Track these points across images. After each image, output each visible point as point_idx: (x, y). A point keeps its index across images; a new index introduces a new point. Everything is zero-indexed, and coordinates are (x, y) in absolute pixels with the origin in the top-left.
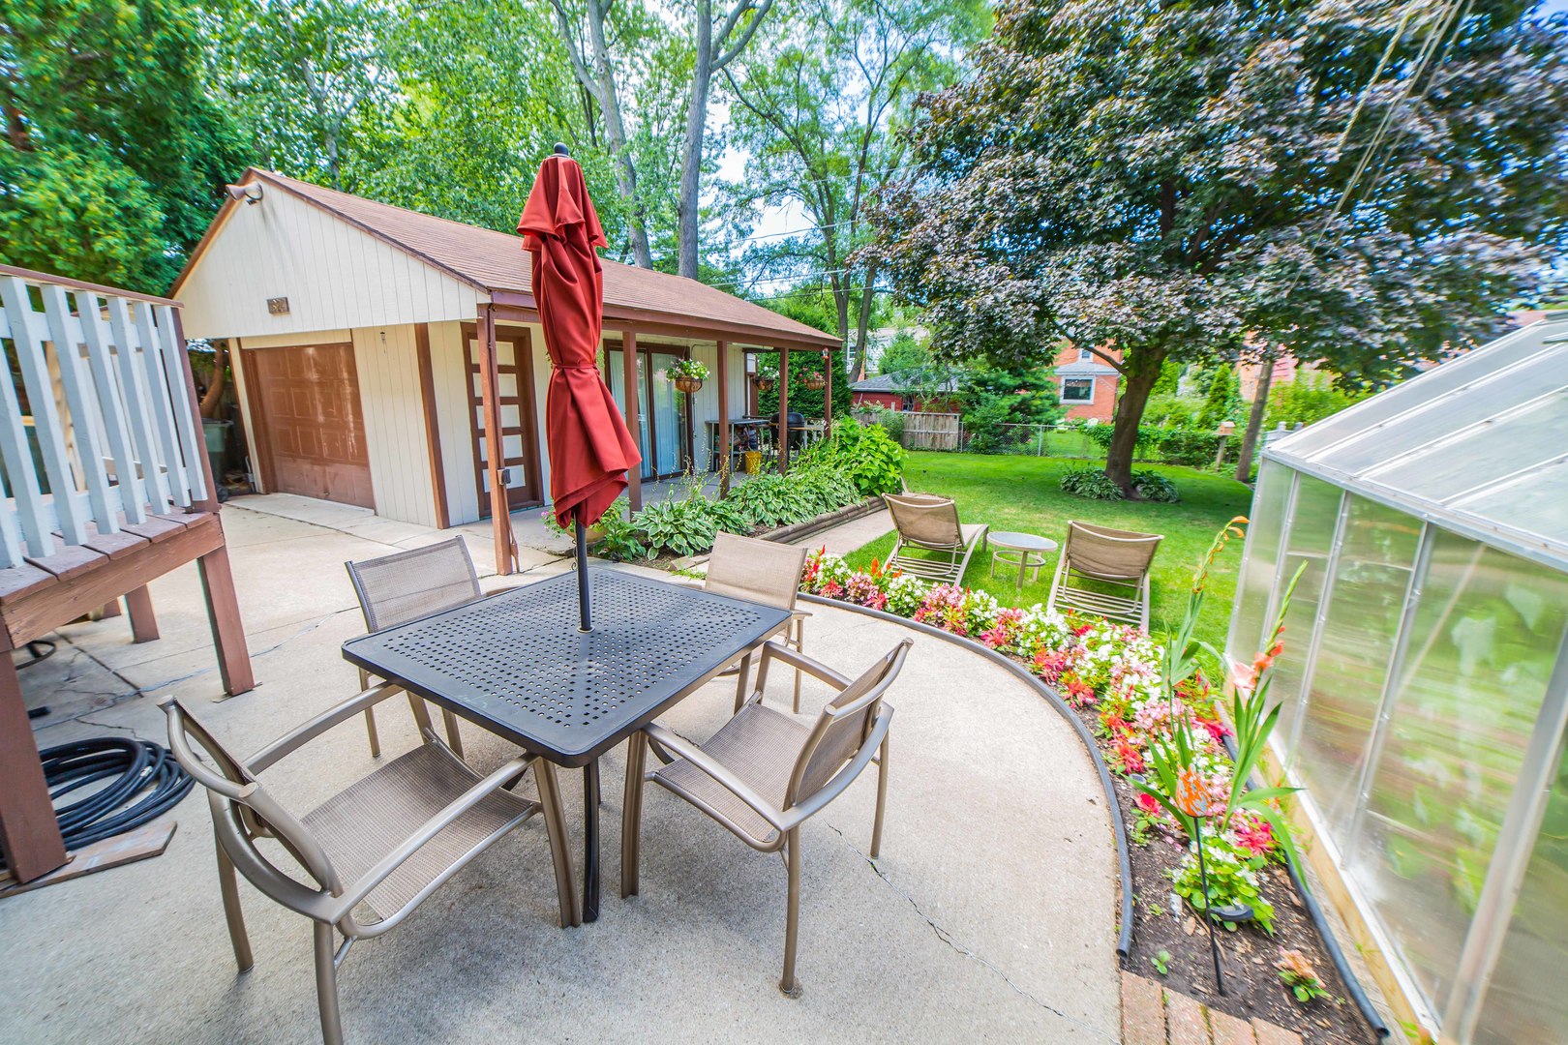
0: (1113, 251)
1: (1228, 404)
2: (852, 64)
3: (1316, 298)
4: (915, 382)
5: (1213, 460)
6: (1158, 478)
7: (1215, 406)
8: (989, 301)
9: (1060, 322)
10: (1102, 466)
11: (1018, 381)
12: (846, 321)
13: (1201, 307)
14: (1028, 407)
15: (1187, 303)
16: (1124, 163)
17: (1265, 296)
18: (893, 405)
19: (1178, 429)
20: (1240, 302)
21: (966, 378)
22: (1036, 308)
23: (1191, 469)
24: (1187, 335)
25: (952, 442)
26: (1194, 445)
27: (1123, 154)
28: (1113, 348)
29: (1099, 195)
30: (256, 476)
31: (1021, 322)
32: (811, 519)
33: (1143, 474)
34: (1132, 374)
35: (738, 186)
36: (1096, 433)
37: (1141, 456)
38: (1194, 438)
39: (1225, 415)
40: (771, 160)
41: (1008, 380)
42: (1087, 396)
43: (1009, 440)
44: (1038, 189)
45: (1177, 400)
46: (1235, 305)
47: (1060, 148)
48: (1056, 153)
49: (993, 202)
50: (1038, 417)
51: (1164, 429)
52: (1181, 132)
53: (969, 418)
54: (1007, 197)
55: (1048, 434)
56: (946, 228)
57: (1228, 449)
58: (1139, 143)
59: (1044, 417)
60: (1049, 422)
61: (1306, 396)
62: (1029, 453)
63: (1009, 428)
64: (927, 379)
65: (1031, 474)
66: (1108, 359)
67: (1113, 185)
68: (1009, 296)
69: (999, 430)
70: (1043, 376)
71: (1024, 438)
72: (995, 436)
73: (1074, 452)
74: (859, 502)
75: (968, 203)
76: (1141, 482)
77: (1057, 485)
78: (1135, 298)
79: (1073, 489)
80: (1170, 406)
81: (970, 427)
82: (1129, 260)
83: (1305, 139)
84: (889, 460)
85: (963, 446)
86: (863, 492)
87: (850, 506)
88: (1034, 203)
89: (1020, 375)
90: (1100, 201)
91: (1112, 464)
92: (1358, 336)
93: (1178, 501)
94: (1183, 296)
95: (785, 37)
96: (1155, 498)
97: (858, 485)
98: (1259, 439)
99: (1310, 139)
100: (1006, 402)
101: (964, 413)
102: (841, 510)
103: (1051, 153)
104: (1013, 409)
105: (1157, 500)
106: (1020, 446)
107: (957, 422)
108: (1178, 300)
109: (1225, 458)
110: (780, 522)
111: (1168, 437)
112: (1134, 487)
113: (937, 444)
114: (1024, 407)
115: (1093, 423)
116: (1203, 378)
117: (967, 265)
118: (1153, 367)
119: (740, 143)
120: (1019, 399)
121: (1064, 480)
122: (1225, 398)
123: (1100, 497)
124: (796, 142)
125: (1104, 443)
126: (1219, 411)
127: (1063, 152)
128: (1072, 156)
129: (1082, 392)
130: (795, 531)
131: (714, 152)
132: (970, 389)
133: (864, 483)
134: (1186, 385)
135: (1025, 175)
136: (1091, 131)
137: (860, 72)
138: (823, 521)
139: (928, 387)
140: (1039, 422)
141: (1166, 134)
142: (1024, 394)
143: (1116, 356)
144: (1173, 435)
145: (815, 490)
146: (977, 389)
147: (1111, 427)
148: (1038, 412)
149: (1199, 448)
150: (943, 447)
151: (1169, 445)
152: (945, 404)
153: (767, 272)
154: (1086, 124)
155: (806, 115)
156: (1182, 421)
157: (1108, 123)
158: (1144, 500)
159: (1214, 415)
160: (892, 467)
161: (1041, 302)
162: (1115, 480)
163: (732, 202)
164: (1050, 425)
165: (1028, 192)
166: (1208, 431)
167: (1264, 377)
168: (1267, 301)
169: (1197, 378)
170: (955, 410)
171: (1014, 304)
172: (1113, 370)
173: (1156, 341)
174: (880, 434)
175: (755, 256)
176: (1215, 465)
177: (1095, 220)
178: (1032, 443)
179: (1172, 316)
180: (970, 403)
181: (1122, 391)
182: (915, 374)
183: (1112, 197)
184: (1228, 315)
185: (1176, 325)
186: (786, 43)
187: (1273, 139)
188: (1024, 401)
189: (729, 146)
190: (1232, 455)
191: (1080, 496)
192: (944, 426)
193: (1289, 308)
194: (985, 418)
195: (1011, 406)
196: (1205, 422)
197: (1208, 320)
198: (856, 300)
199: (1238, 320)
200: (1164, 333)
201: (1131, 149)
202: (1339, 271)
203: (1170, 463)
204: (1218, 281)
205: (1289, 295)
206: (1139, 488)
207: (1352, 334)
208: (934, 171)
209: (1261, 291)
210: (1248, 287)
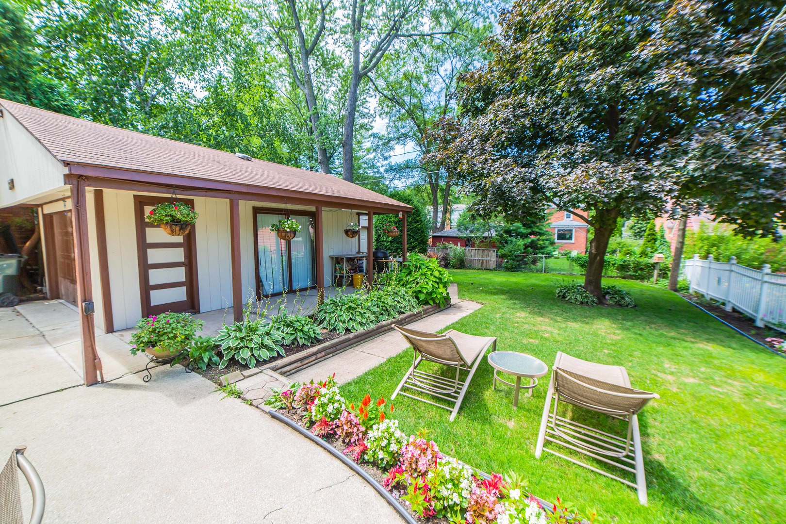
0: (579, 148)
1: (658, 243)
2: (438, 76)
3: (739, 170)
4: (471, 232)
5: (652, 276)
6: (620, 291)
7: (649, 244)
8: (499, 180)
9: (548, 194)
10: (582, 281)
11: (529, 231)
12: (437, 200)
13: (647, 179)
14: (536, 245)
15: (635, 178)
16: (582, 92)
17: (695, 170)
18: (459, 244)
19: (627, 258)
20: (675, 175)
21: (499, 229)
22: (531, 185)
23: (638, 282)
24: (636, 199)
25: (492, 265)
26: (638, 267)
27: (582, 86)
28: (584, 210)
29: (568, 114)
30: (47, 289)
31: (521, 193)
32: (373, 326)
33: (609, 288)
34: (597, 226)
35: (383, 136)
36: (577, 260)
37: (606, 273)
38: (638, 263)
39: (656, 250)
40: (400, 124)
41: (523, 230)
42: (570, 238)
43: (526, 264)
44: (528, 115)
45: (623, 240)
46: (672, 177)
47: (542, 91)
48: (539, 94)
49: (501, 123)
50: (542, 251)
51: (618, 258)
52: (620, 69)
53: (501, 251)
54: (510, 120)
55: (548, 260)
56: (475, 141)
57: (661, 270)
58: (592, 77)
59: (546, 251)
60: (548, 254)
61: (708, 238)
62: (537, 271)
63: (525, 257)
64: (478, 230)
65: (537, 286)
66: (581, 217)
67: (576, 106)
68: (514, 177)
69: (519, 258)
70: (543, 228)
71: (534, 262)
72: (517, 261)
73: (564, 270)
74: (415, 311)
75: (487, 126)
76: (608, 293)
77: (553, 294)
78: (598, 175)
79: (564, 297)
80: (619, 244)
81: (503, 256)
82: (591, 153)
83: (717, 62)
84: (439, 281)
85: (499, 267)
86: (420, 302)
87: (409, 313)
88: (527, 122)
89: (530, 227)
90: (568, 118)
91: (588, 282)
92: (777, 196)
93: (635, 306)
94: (633, 173)
95: (404, 66)
96: (619, 305)
97: (417, 298)
98: (681, 265)
99: (721, 60)
100: (521, 242)
101: (499, 248)
102: (402, 316)
103: (536, 94)
104: (526, 246)
105: (621, 305)
106: (532, 266)
107: (494, 254)
108: (629, 176)
109: (659, 276)
110: (348, 330)
111: (622, 263)
112: (604, 297)
113: (484, 265)
114: (533, 245)
115: (574, 254)
116: (635, 228)
117: (486, 160)
118: (610, 222)
119: (384, 116)
120: (530, 240)
121: (558, 291)
122: (655, 240)
123: (582, 303)
124: (410, 113)
125: (582, 266)
126: (652, 248)
127: (544, 93)
128: (549, 95)
129: (568, 236)
130: (356, 337)
131: (370, 120)
132: (501, 236)
133: (422, 297)
134: (626, 232)
135: (522, 107)
136: (559, 76)
137: (441, 80)
138: (383, 326)
139: (478, 234)
140: (543, 253)
141: (610, 70)
142: (533, 237)
143: (585, 214)
144: (625, 262)
145: (381, 304)
146: (505, 235)
147: (586, 256)
148: (542, 248)
149: (642, 269)
150: (488, 267)
151: (623, 267)
152: (488, 244)
153: (398, 176)
154: (557, 70)
155: (414, 101)
156: (629, 253)
157: (570, 69)
158: (611, 306)
159: (649, 250)
160: (441, 286)
161: (535, 181)
162: (592, 292)
163: (380, 143)
164: (549, 255)
165: (523, 117)
166: (647, 259)
167: (682, 227)
168: (696, 174)
169: (631, 228)
170: (494, 247)
171: (518, 183)
172: (585, 224)
173: (613, 204)
174: (434, 264)
175: (391, 169)
176: (653, 280)
177: (565, 129)
178: (539, 265)
179: (625, 186)
180: (501, 243)
181: (591, 236)
182: (471, 228)
183: (576, 115)
184: (668, 184)
185: (628, 192)
186: (405, 69)
187: (691, 63)
188: (533, 242)
189: (378, 117)
190: (663, 274)
191: (569, 302)
192: (488, 256)
193: (715, 178)
194: (511, 252)
195: (525, 245)
196: (643, 254)
197: (653, 188)
198: (442, 190)
199: (675, 187)
200: (620, 198)
201: (587, 82)
202: (758, 150)
203: (624, 278)
204: (656, 163)
205: (717, 168)
206: (607, 297)
207: (772, 194)
208: (470, 114)
209: (691, 167)
210: (681, 164)
